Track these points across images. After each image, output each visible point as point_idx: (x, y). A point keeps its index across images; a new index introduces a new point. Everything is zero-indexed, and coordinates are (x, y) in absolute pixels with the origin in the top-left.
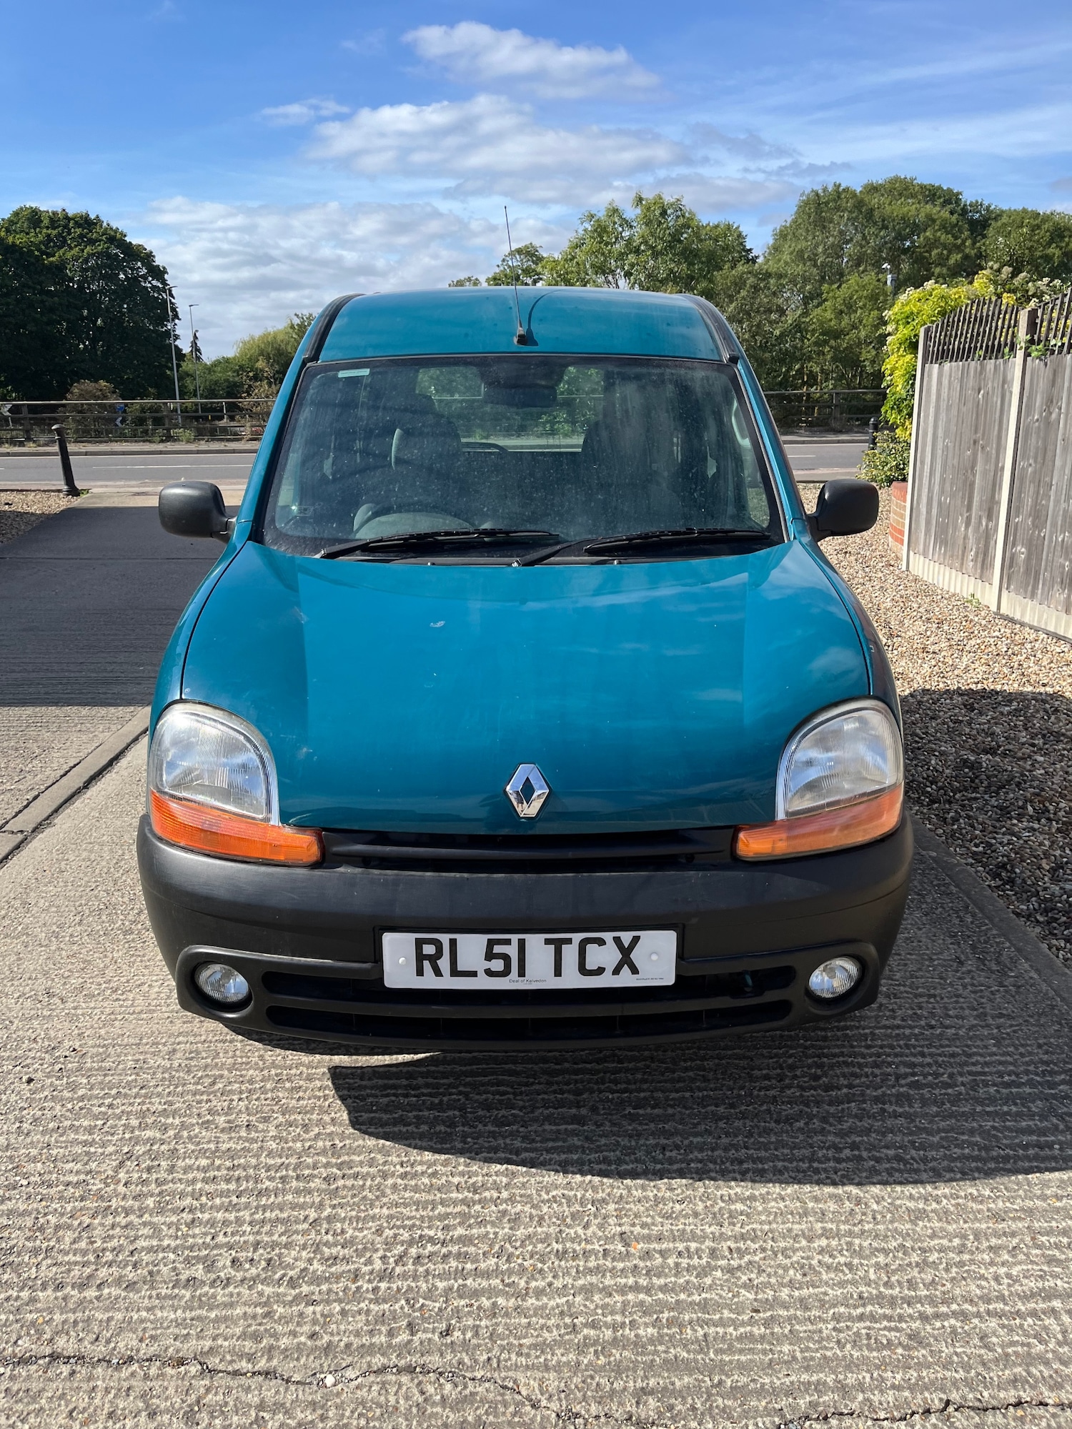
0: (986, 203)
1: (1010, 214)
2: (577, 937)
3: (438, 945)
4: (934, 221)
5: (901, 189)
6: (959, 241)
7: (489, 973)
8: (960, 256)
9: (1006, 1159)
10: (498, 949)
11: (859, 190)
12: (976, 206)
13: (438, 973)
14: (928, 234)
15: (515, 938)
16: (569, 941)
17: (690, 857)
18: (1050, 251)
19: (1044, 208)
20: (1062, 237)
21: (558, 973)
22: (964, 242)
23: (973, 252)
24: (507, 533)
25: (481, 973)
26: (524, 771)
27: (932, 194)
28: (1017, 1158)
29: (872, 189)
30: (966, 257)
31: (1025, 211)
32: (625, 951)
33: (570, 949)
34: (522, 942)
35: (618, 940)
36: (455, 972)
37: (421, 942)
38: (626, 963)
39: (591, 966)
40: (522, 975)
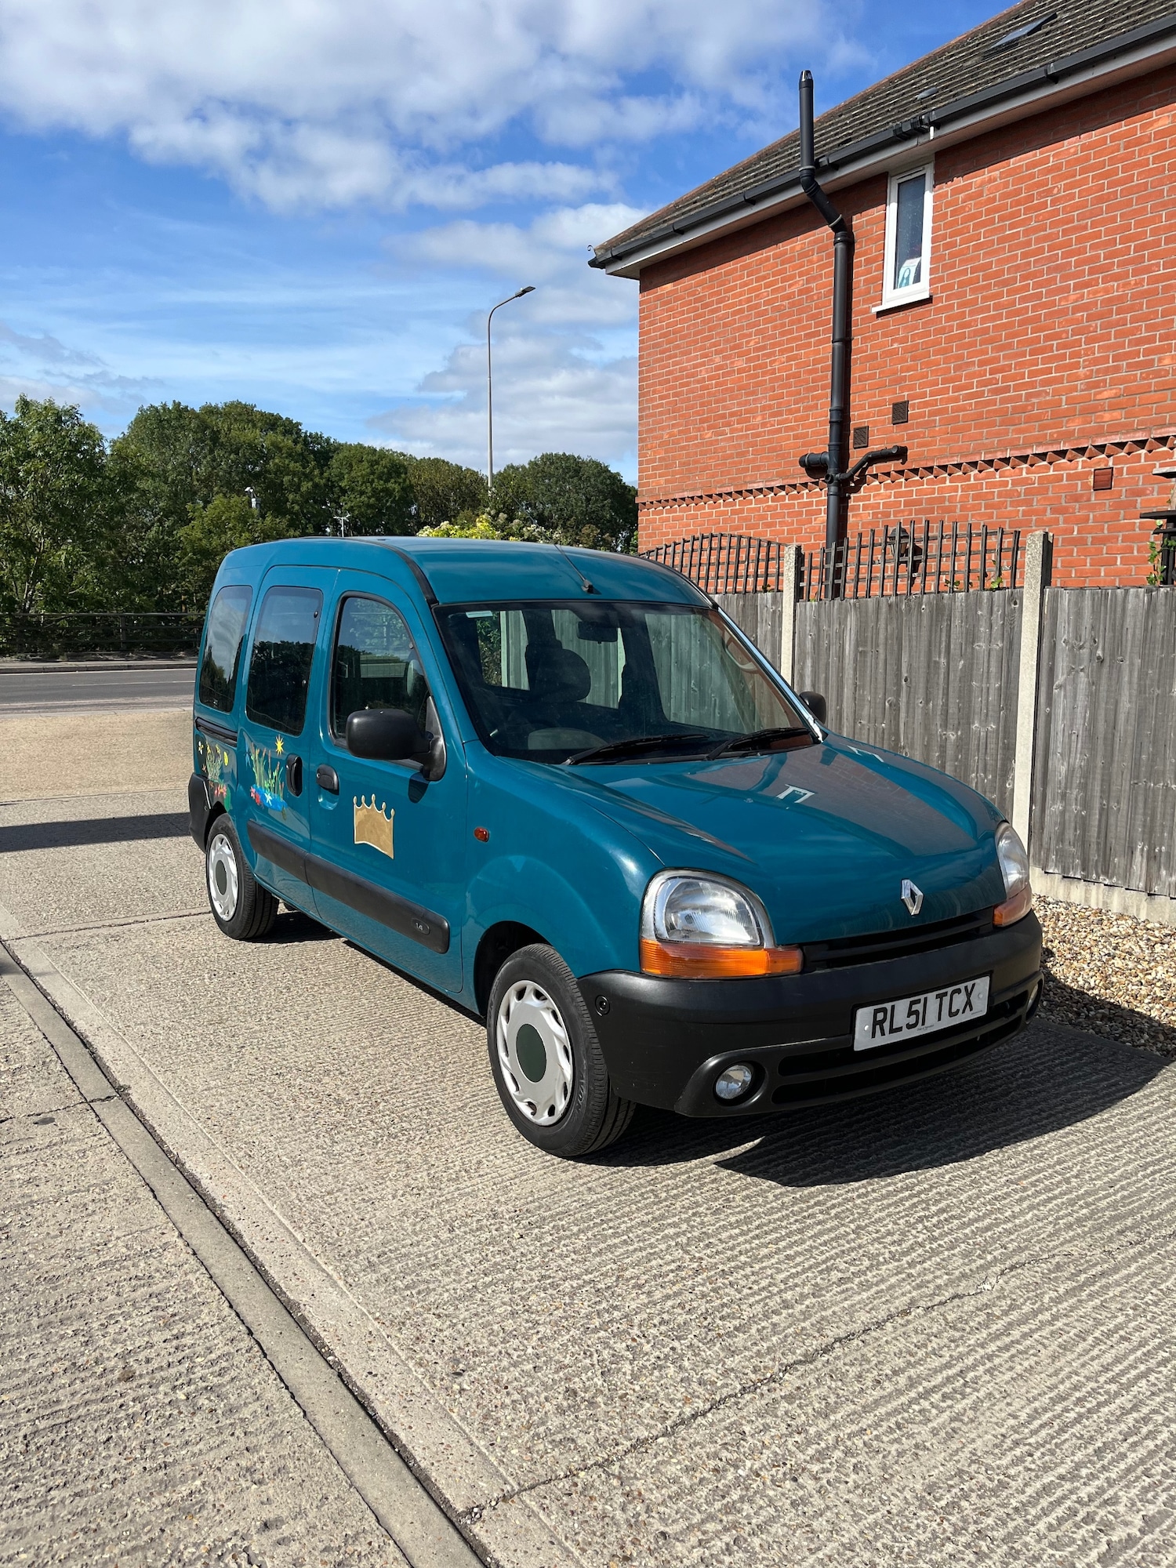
0: (325, 436)
1: (350, 447)
2: (950, 990)
3: (884, 1010)
4: (280, 449)
5: (242, 413)
6: (308, 470)
7: (909, 1026)
8: (310, 484)
9: (1108, 1095)
10: (915, 1007)
11: (197, 410)
12: (317, 438)
13: (883, 1033)
14: (277, 461)
15: (922, 997)
16: (946, 994)
17: (977, 929)
18: (390, 485)
20: (399, 475)
21: (939, 1019)
22: (312, 471)
23: (323, 482)
24: (680, 737)
25: (904, 1028)
26: (907, 885)
27: (273, 423)
28: (1114, 1093)
29: (210, 411)
30: (316, 486)
31: (360, 446)
32: (969, 995)
33: (946, 1000)
34: (926, 999)
35: (966, 988)
36: (892, 1031)
37: (876, 1012)
38: (969, 1003)
39: (954, 1010)
40: (923, 1024)
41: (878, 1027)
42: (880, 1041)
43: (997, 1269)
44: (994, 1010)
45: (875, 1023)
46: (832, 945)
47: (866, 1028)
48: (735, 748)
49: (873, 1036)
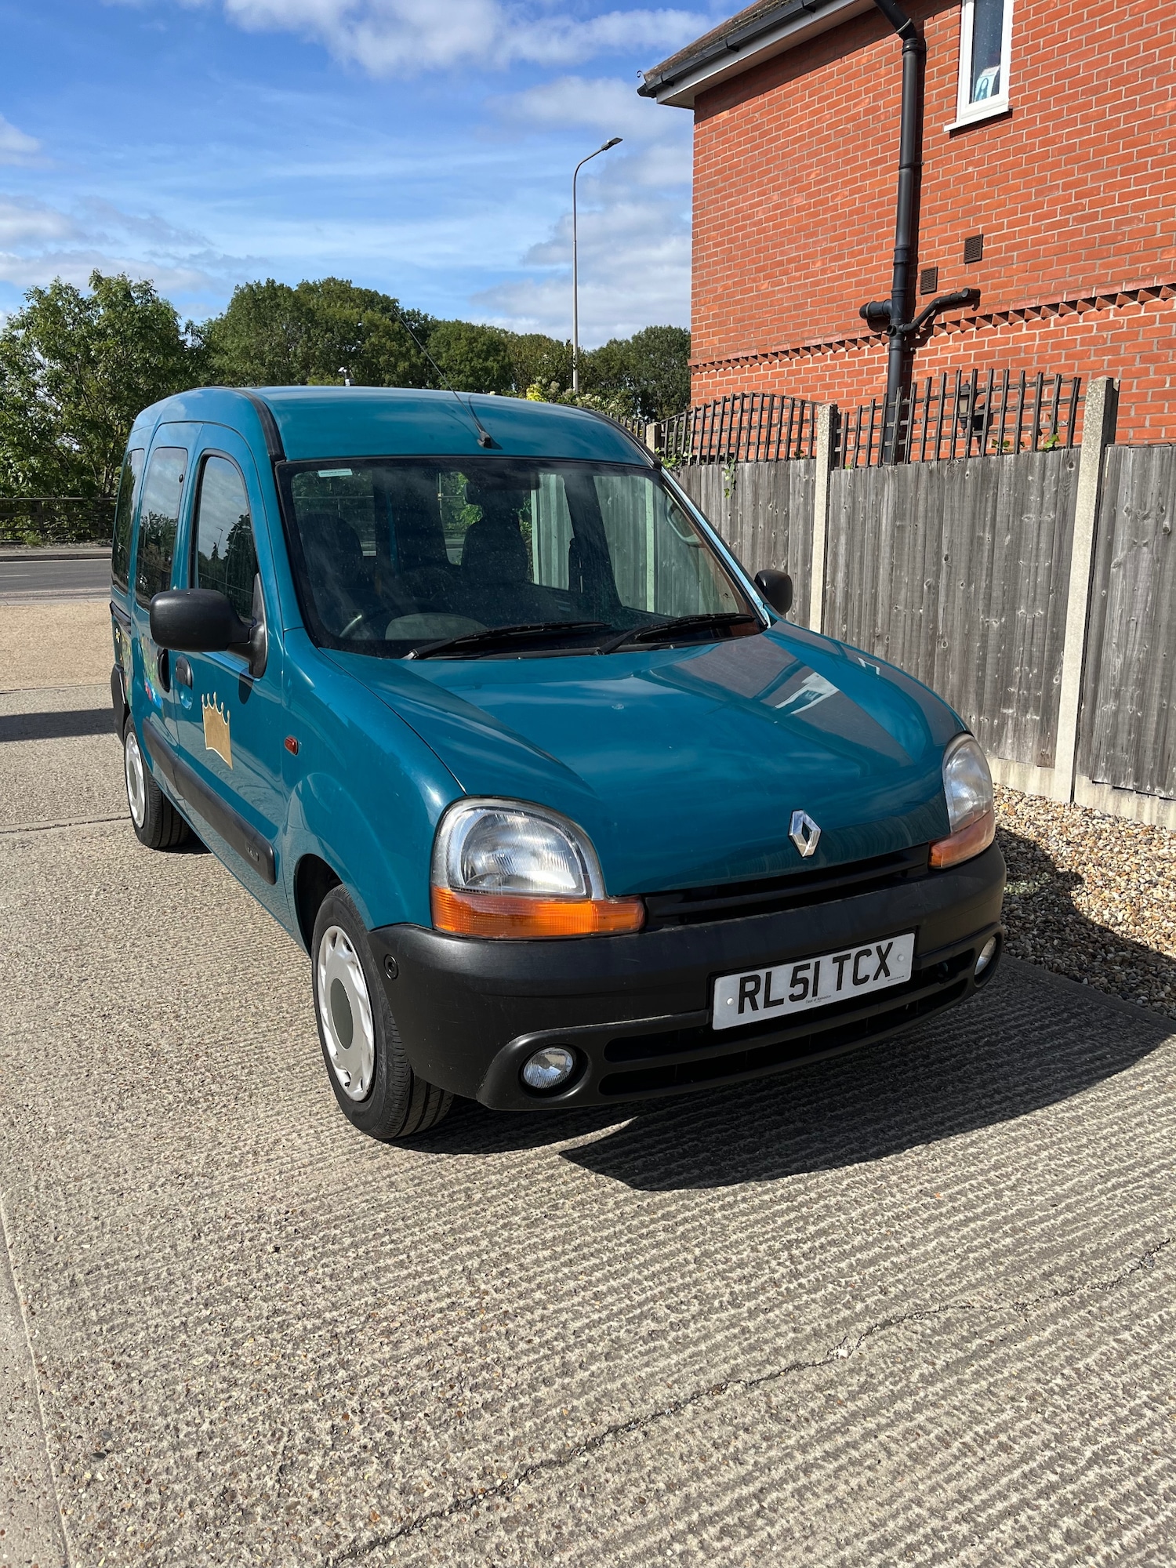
0: (423, 313)
1: (447, 325)
2: (854, 952)
3: (757, 979)
4: (377, 327)
5: (338, 291)
6: (404, 349)
7: (793, 998)
8: (407, 363)
9: (1088, 1072)
10: (800, 975)
11: (294, 288)
12: (414, 315)
13: (755, 1007)
14: (373, 340)
15: (812, 962)
16: (848, 957)
17: (905, 872)
18: (489, 364)
19: (477, 322)
20: (497, 351)
21: (839, 987)
22: (408, 350)
23: (419, 362)
24: (570, 626)
25: (787, 1000)
26: (801, 816)
27: (370, 299)
28: (1096, 1070)
29: (308, 289)
30: (413, 366)
31: (459, 323)
32: (883, 957)
33: (849, 965)
34: (817, 964)
35: (879, 949)
36: (768, 1003)
37: (743, 981)
38: (883, 967)
39: (860, 976)
40: (815, 994)
41: (747, 1000)
42: (750, 1017)
43: (863, 1326)
44: (920, 976)
45: (743, 994)
46: (689, 895)
47: (729, 1001)
48: (643, 639)
49: (741, 1010)
